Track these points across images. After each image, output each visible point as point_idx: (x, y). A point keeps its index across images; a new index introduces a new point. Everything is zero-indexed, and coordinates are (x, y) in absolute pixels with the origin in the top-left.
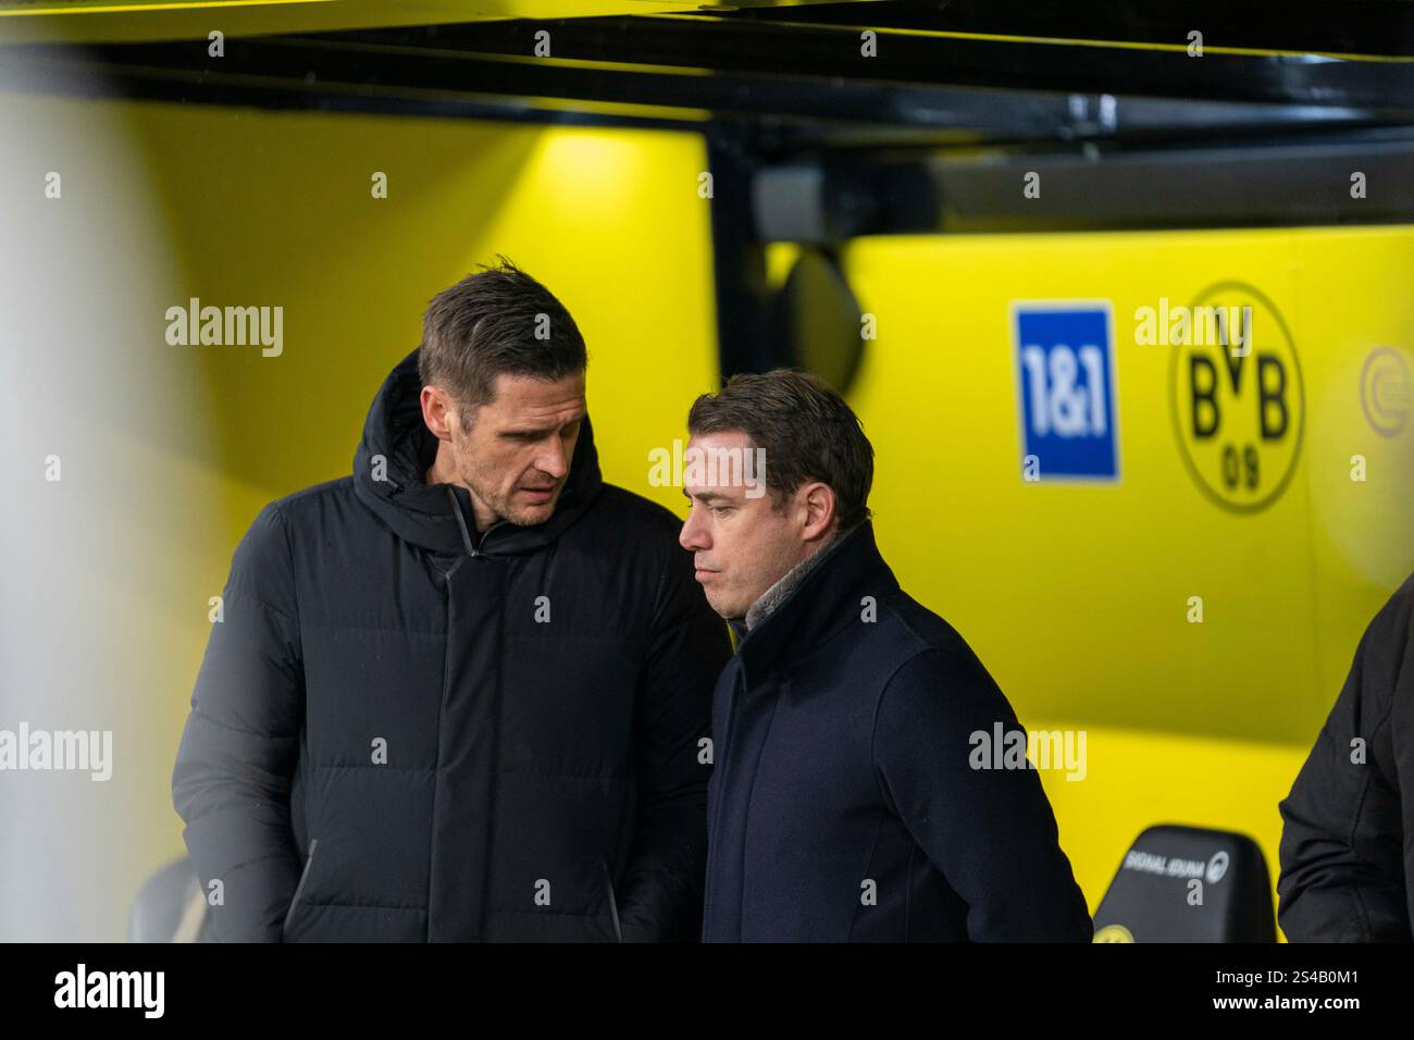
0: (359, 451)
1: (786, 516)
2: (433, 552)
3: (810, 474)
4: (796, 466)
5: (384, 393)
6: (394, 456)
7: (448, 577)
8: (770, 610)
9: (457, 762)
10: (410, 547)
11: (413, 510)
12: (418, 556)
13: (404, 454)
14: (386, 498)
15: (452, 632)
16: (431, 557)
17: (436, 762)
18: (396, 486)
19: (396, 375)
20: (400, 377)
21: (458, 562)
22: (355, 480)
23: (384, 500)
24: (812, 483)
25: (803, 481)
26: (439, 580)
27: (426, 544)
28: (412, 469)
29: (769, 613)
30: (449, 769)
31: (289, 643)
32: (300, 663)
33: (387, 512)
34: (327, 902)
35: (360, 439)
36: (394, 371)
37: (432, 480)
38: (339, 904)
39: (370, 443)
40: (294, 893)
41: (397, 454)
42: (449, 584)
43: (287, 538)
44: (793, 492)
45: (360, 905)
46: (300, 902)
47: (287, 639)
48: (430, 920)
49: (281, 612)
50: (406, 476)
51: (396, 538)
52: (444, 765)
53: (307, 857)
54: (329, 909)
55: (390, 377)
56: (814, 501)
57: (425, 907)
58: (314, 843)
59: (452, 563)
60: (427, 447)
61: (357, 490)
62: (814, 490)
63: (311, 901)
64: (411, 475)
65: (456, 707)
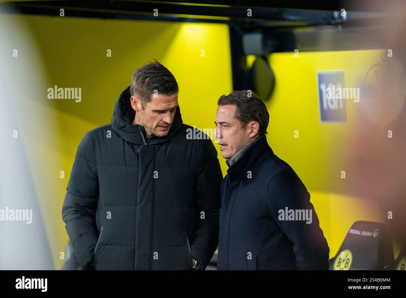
0: (113, 116)
1: (245, 130)
2: (134, 144)
3: (252, 119)
4: (249, 116)
5: (119, 99)
6: (123, 117)
7: (139, 151)
8: (236, 160)
9: (142, 204)
10: (128, 143)
11: (129, 132)
12: (130, 145)
13: (125, 116)
14: (121, 129)
15: (140, 167)
16: (134, 146)
17: (137, 204)
18: (123, 125)
19: (123, 94)
20: (124, 95)
21: (141, 147)
22: (112, 125)
23: (120, 129)
24: (253, 121)
25: (250, 120)
26: (136, 152)
27: (132, 142)
28: (128, 121)
29: (236, 161)
30: (140, 206)
31: (94, 171)
32: (97, 177)
33: (121, 133)
34: (106, 244)
35: (113, 113)
36: (122, 93)
37: (134, 124)
38: (109, 245)
39: (116, 114)
40: (97, 242)
41: (123, 116)
42: (139, 153)
43: (93, 141)
44: (247, 123)
45: (116, 245)
46: (99, 245)
47: (93, 170)
48: (136, 249)
49: (91, 162)
50: (126, 122)
51: (124, 140)
52: (139, 204)
53: (100, 232)
54: (107, 246)
55: (121, 95)
56: (253, 127)
57: (134, 245)
58: (102, 228)
59: (139, 147)
60: (132, 114)
61: (112, 127)
62: (253, 123)
63: (101, 244)
64: (127, 122)
65: (142, 188)
